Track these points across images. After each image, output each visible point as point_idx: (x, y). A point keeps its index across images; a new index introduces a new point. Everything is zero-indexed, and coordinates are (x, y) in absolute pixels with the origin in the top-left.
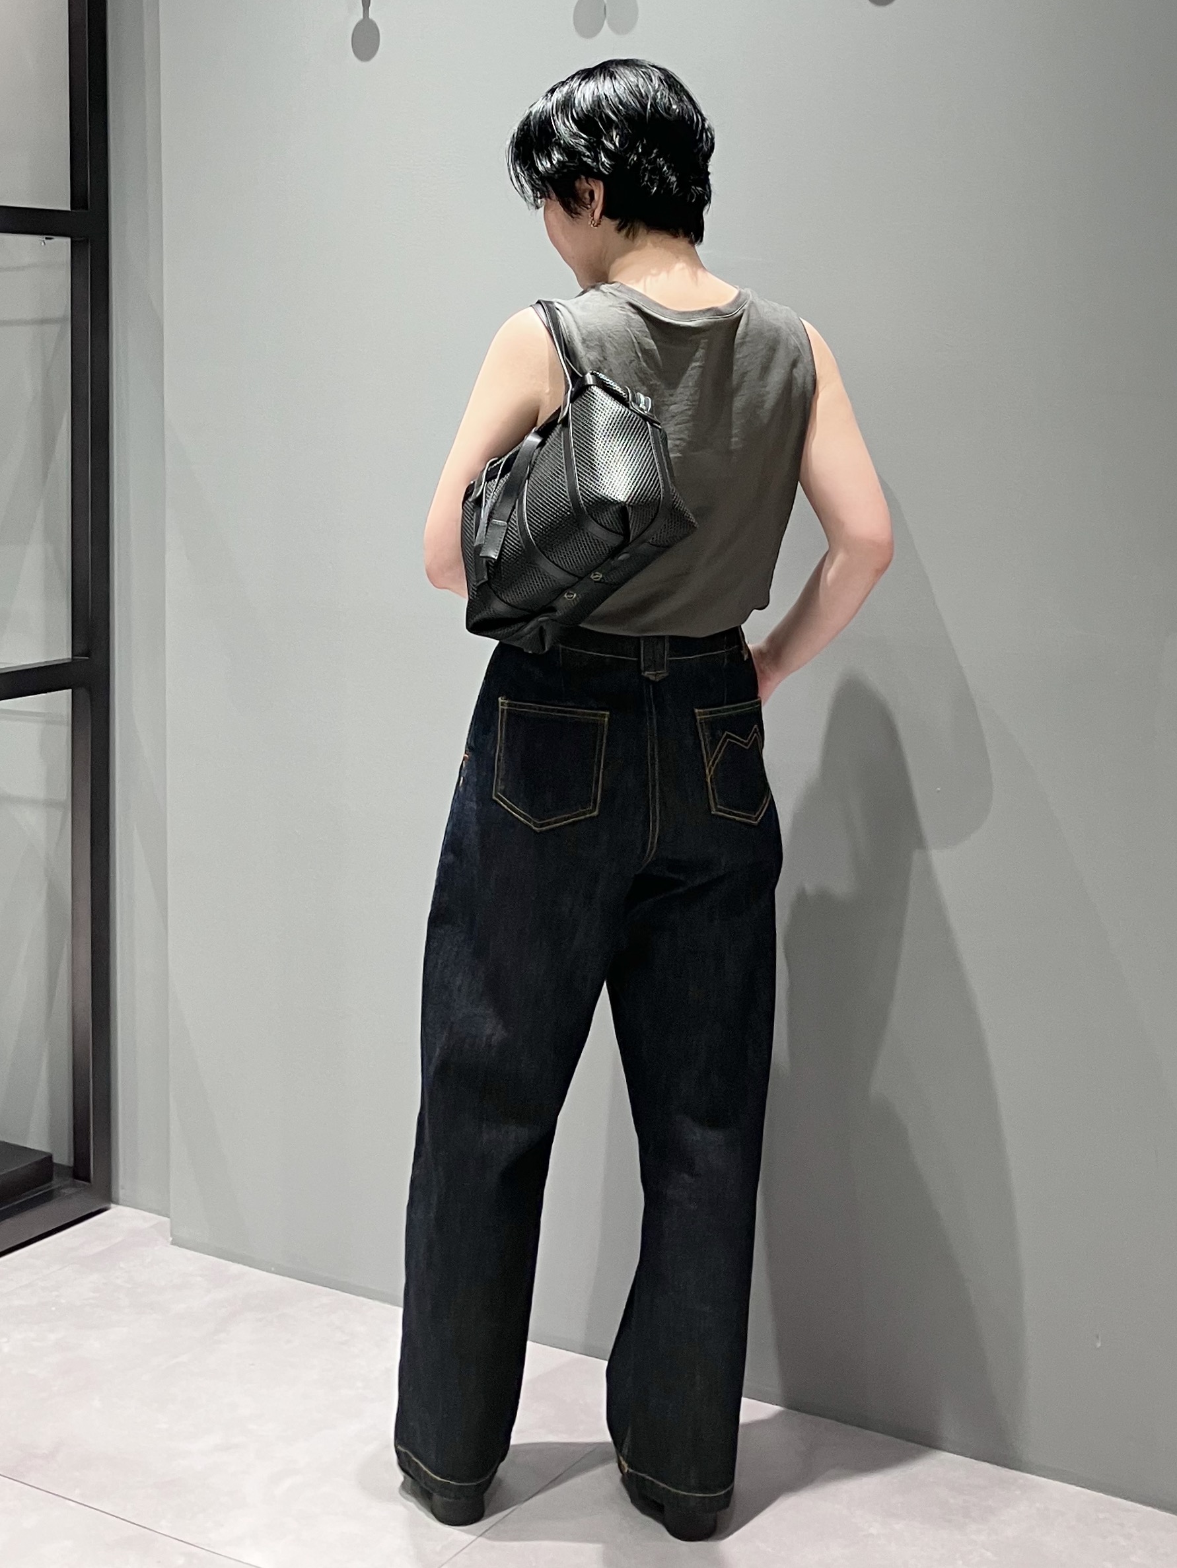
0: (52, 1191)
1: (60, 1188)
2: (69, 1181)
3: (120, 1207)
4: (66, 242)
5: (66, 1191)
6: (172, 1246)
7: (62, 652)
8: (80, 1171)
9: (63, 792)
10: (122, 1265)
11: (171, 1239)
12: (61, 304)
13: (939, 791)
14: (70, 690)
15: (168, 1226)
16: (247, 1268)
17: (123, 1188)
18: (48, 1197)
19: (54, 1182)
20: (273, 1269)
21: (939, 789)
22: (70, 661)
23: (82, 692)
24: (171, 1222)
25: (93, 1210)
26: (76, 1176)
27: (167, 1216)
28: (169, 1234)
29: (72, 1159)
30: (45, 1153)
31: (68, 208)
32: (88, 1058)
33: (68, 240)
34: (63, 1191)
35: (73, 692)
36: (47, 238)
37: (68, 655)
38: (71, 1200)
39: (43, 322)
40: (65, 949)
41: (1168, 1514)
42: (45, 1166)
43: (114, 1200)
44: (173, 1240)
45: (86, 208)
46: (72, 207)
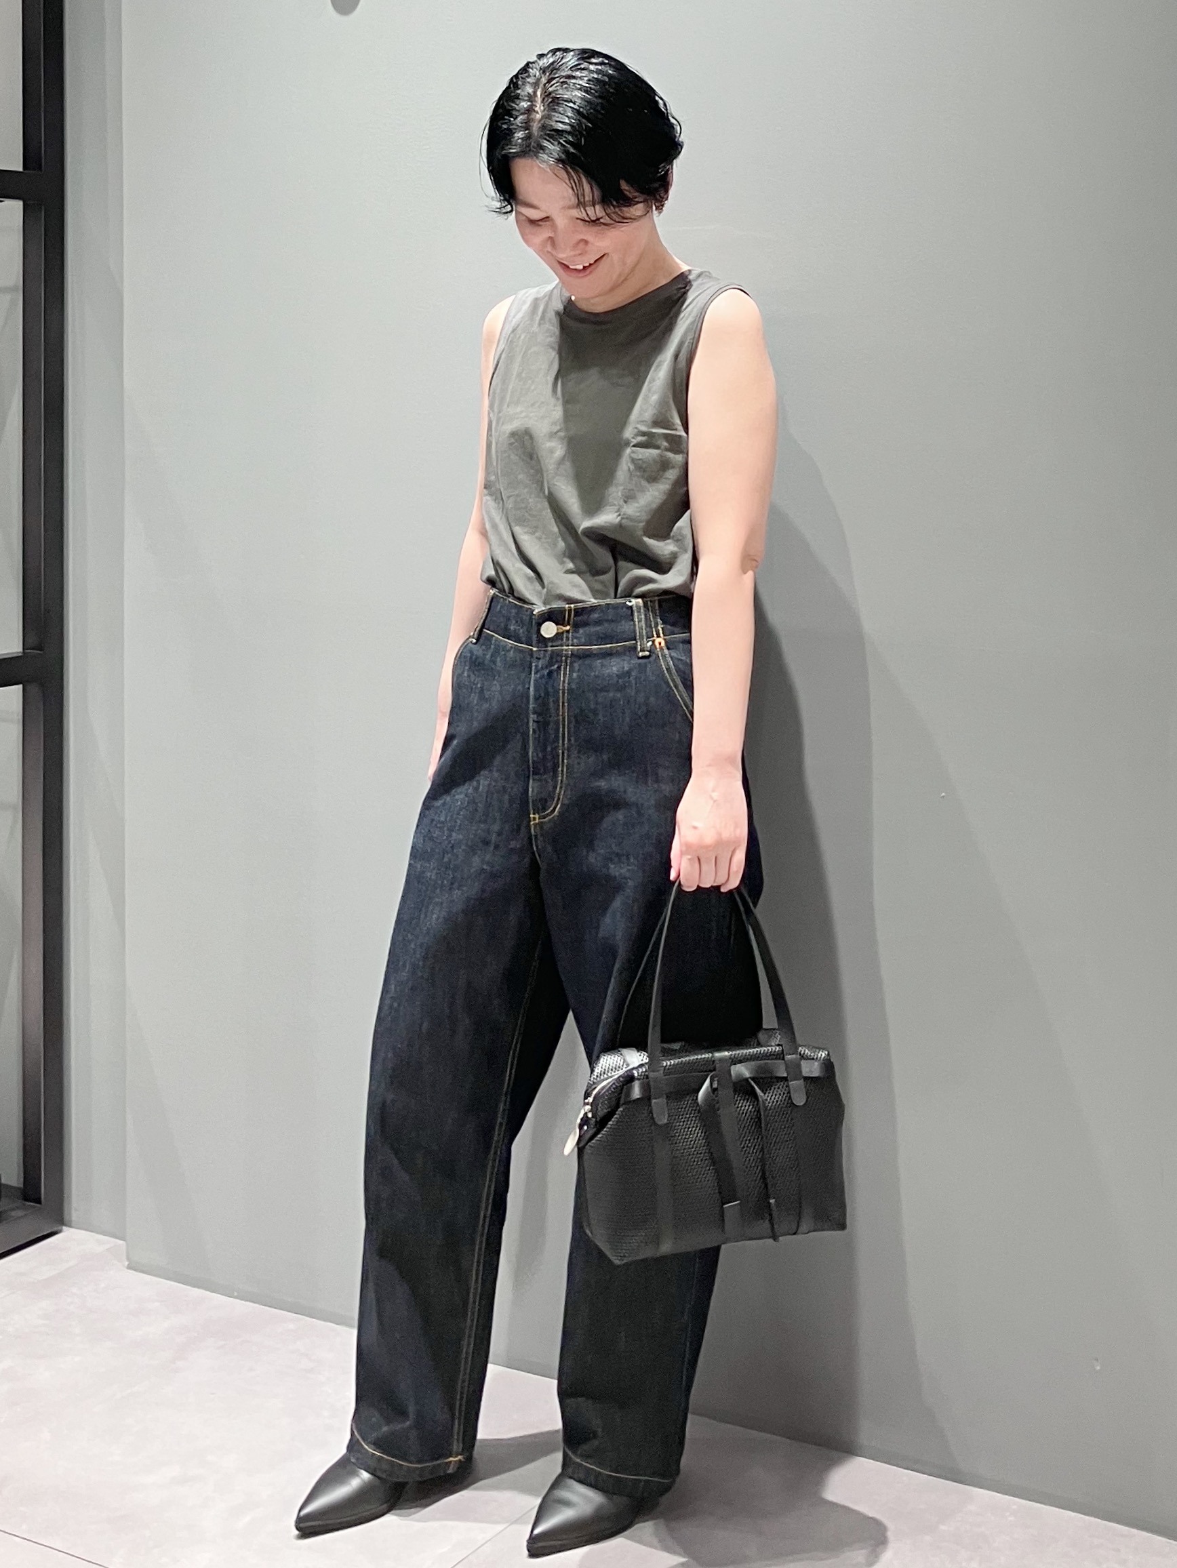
1: (9, 1209)
2: (20, 1202)
3: (72, 1230)
4: (18, 205)
5: (14, 1213)
6: (129, 1271)
7: (12, 645)
8: (30, 1193)
10: (74, 1290)
11: (127, 1263)
12: (14, 271)
14: (21, 686)
15: (124, 1248)
16: (207, 1293)
17: (76, 1210)
20: (235, 1295)
22: (20, 654)
23: (34, 689)
24: (127, 1244)
25: (45, 1233)
26: (26, 1199)
27: (123, 1239)
28: (124, 1257)
29: (21, 1179)
31: (21, 169)
32: (39, 1075)
33: (20, 203)
34: (12, 1213)
35: (24, 688)
37: (19, 648)
38: (21, 1222)
40: (15, 957)
41: (1164, 1540)
43: (66, 1222)
44: (128, 1265)
45: (39, 168)
46: (25, 169)
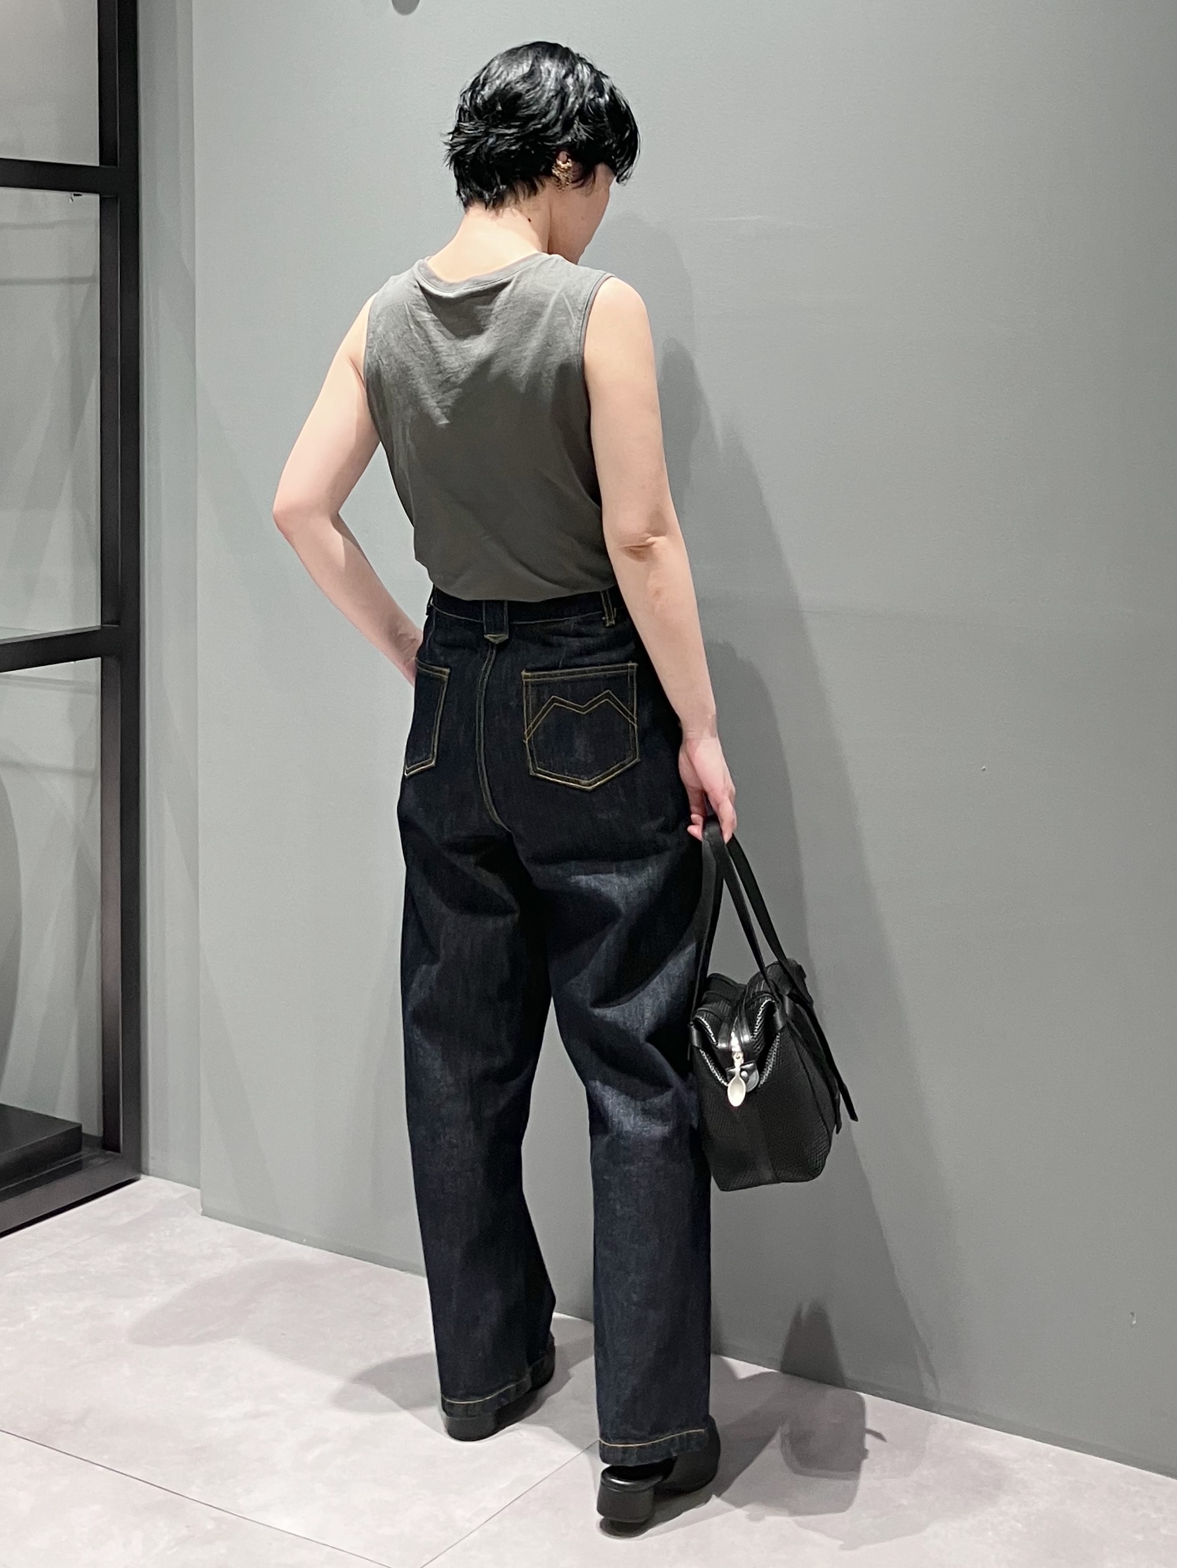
0: (80, 1162)
1: (89, 1158)
2: (99, 1151)
3: (150, 1178)
4: (95, 199)
5: (94, 1161)
6: (203, 1217)
7: (91, 620)
8: (109, 1142)
9: (93, 762)
10: (152, 1235)
11: (201, 1210)
12: (91, 263)
14: (100, 659)
15: (198, 1197)
16: (278, 1240)
18: (76, 1167)
19: (83, 1152)
22: (99, 629)
23: (112, 662)
24: (202, 1192)
25: (123, 1180)
26: (105, 1146)
27: (199, 1188)
28: (199, 1205)
29: (101, 1130)
30: (71, 1123)
31: (98, 165)
32: (118, 1033)
33: (97, 197)
34: (91, 1162)
35: (102, 661)
36: (75, 195)
37: (97, 622)
38: (101, 1169)
39: (71, 281)
40: (95, 920)
42: (74, 1137)
43: (144, 1170)
44: (203, 1211)
45: (115, 163)
46: (101, 163)
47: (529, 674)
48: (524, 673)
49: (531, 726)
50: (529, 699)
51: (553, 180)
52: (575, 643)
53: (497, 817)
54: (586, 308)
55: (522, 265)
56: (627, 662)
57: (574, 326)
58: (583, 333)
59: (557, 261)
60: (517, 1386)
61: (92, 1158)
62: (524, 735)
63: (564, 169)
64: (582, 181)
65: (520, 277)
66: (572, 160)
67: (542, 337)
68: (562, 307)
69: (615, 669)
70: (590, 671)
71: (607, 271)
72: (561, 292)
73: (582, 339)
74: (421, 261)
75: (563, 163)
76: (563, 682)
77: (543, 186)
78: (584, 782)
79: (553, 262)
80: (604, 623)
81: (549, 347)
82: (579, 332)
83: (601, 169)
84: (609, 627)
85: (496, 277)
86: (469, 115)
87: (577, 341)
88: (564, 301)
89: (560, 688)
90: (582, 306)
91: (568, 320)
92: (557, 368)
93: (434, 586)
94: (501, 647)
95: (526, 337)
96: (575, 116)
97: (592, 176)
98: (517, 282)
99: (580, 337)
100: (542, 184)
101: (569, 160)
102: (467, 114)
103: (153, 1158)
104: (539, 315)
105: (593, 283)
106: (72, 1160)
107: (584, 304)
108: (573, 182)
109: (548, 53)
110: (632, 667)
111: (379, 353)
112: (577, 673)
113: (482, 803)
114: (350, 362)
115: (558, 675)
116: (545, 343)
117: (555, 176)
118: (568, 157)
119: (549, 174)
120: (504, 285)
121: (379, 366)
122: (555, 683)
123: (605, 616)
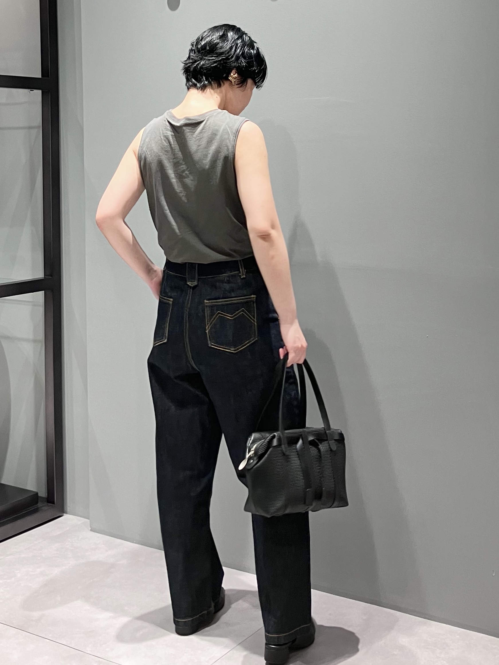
0: (38, 508)
1: (42, 507)
2: (46, 503)
3: (68, 515)
4: (39, 92)
6: (91, 532)
7: (39, 274)
8: (50, 500)
9: (41, 336)
10: (69, 540)
11: (90, 529)
12: (38, 120)
13: (427, 337)
14: (44, 291)
15: (89, 523)
16: (123, 541)
18: (36, 511)
19: (38, 504)
20: (135, 541)
21: (427, 336)
22: (43, 278)
23: (49, 293)
24: (90, 521)
25: (56, 516)
26: (49, 502)
27: (89, 519)
28: (89, 527)
29: (47, 494)
30: (36, 492)
31: (40, 77)
32: (53, 452)
34: (43, 508)
35: (45, 292)
36: (31, 90)
37: (42, 276)
38: (47, 511)
39: (30, 128)
40: (43, 404)
42: (35, 498)
43: (65, 512)
44: (91, 529)
45: (48, 76)
46: (42, 76)
47: (208, 301)
48: (206, 301)
49: (209, 324)
50: (207, 312)
51: (228, 82)
52: (227, 286)
53: (194, 364)
54: (237, 132)
55: (209, 113)
56: (251, 295)
57: (231, 140)
58: (235, 143)
59: (225, 113)
60: (207, 612)
61: (43, 506)
62: (206, 328)
63: (234, 77)
64: (241, 85)
65: (208, 119)
66: (238, 74)
67: (217, 144)
68: (225, 131)
69: (247, 298)
70: (235, 300)
71: (246, 118)
72: (226, 125)
73: (235, 146)
74: (167, 111)
75: (234, 75)
76: (223, 305)
77: (224, 84)
78: (232, 349)
79: (222, 113)
80: (240, 276)
81: (220, 149)
82: (234, 143)
83: (250, 81)
84: (242, 279)
85: (198, 118)
86: (194, 52)
87: (232, 146)
88: (227, 128)
89: (222, 308)
90: (235, 131)
91: (229, 137)
92: (223, 158)
93: (167, 258)
94: (194, 288)
95: (210, 144)
96: (240, 56)
97: (246, 83)
98: (207, 121)
99: (234, 145)
100: (223, 83)
101: (236, 74)
102: (193, 52)
103: (69, 507)
104: (216, 135)
105: (240, 122)
106: (35, 507)
107: (236, 130)
108: (237, 85)
109: (231, 29)
110: (254, 298)
111: (146, 149)
112: (229, 301)
113: (187, 358)
114: (133, 153)
115: (221, 302)
116: (218, 147)
117: (229, 80)
118: (236, 73)
119: (227, 79)
120: (202, 122)
121: (146, 155)
122: (219, 305)
123: (240, 273)
